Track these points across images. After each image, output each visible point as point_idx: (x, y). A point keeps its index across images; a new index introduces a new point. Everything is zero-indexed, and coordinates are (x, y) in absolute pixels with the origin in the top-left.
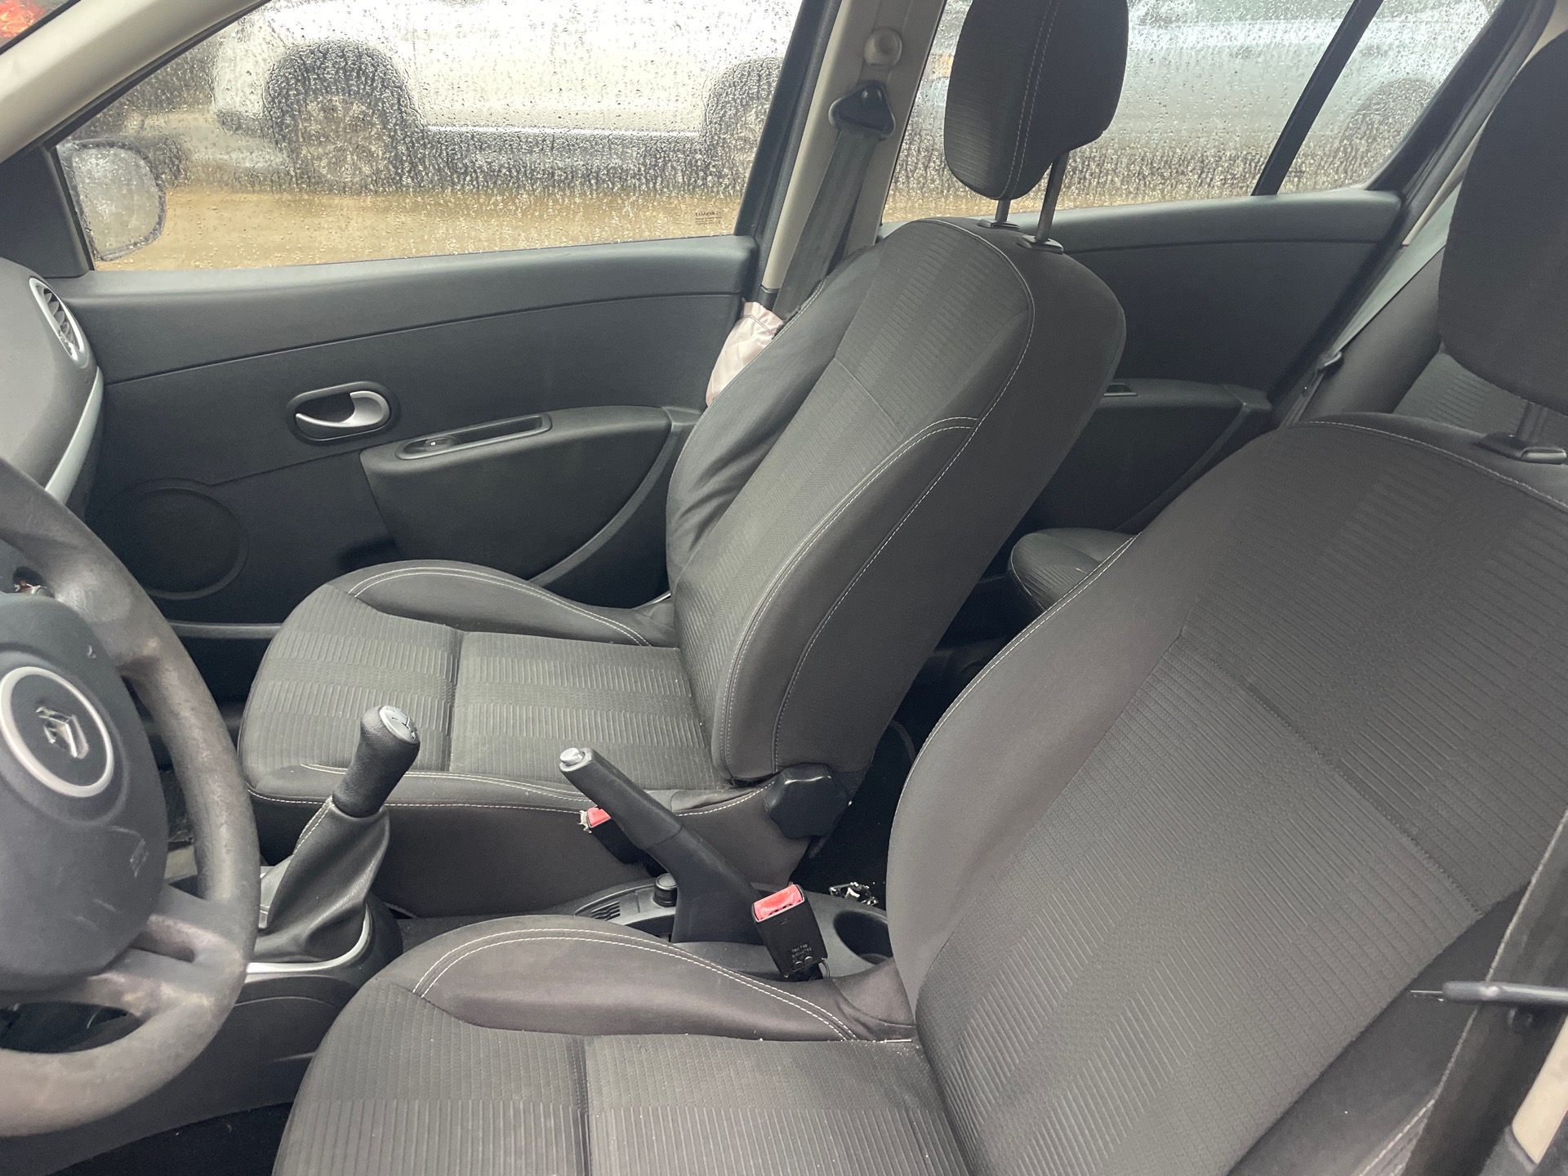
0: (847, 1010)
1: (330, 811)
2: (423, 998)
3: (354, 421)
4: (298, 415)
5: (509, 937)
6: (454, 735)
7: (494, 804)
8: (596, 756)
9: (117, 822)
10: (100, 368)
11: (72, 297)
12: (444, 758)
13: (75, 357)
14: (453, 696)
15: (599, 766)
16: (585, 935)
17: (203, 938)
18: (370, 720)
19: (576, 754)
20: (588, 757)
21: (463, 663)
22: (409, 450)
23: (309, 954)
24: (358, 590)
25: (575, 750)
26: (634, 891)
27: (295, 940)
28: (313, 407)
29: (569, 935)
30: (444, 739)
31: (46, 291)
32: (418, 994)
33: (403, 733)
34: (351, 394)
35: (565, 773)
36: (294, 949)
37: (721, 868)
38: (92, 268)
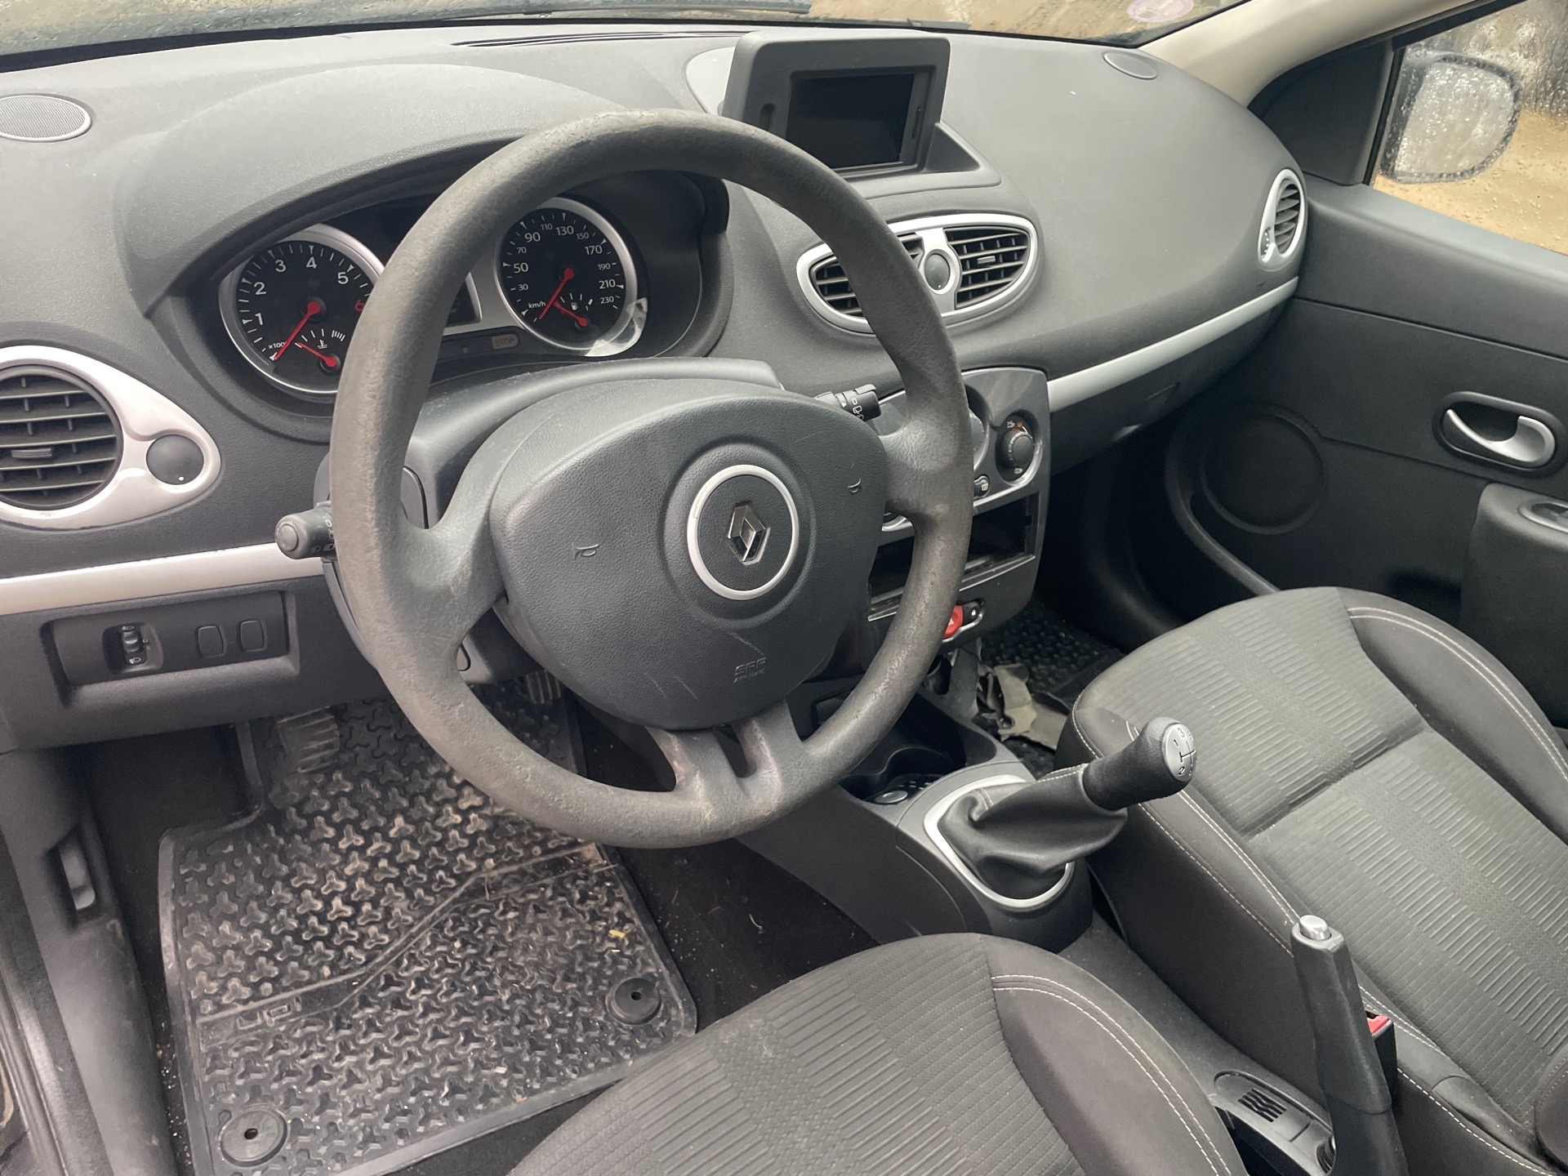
1: (1075, 778)
2: (994, 992)
3: (1506, 448)
4: (1450, 412)
5: (1105, 1022)
6: (1298, 812)
8: (1343, 953)
10: (1299, 281)
11: (1320, 201)
12: (1261, 821)
13: (1267, 258)
14: (1341, 776)
19: (1320, 930)
20: (1332, 944)
21: (1392, 754)
22: (1536, 509)
23: (979, 868)
24: (1360, 613)
25: (1323, 925)
26: (1312, 1117)
28: (1470, 413)
30: (1281, 807)
31: (1293, 187)
32: (994, 984)
33: (1173, 763)
34: (1521, 417)
38: (1367, 180)
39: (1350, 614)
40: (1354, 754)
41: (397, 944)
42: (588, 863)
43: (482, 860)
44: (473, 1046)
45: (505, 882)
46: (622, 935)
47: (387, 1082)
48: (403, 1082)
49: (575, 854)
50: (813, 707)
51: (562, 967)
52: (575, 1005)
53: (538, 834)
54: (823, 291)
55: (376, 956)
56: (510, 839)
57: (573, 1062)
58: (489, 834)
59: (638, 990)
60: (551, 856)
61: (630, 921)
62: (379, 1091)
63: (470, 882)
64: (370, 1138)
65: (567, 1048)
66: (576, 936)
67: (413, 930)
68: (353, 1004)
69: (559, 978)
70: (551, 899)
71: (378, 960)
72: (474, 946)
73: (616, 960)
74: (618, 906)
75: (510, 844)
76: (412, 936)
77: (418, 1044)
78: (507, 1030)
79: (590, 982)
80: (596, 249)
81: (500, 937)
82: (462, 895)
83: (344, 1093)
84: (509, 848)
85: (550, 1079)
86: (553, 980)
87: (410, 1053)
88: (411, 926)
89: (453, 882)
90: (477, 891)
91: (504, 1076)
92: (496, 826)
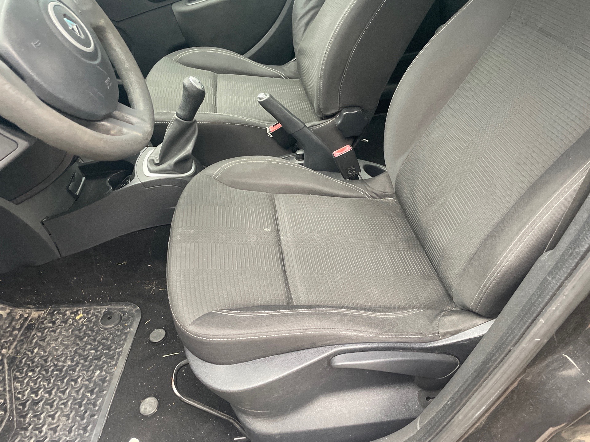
0: (369, 189)
1: (176, 120)
2: (216, 179)
6: (218, 106)
7: (234, 123)
9: (98, 64)
14: (216, 94)
15: (272, 99)
16: (271, 161)
18: (186, 81)
19: (264, 95)
20: (268, 96)
22: (190, 2)
23: (174, 171)
24: (177, 58)
25: (263, 94)
26: (288, 157)
27: (169, 166)
29: (265, 161)
30: (214, 107)
32: (214, 178)
33: (199, 87)
35: (260, 102)
36: (169, 169)
37: (320, 142)
41: (8, 397)
42: (39, 316)
44: (79, 380)
45: (18, 349)
46: (81, 315)
47: (68, 416)
48: (72, 409)
49: (31, 319)
51: (75, 340)
52: (94, 340)
53: (9, 329)
55: (6, 407)
57: (116, 348)
59: (108, 317)
60: (23, 329)
61: (78, 311)
62: (68, 419)
63: (5, 361)
64: (85, 429)
65: (109, 348)
66: (67, 331)
67: (7, 389)
68: (20, 421)
69: (79, 342)
70: (42, 334)
71: (8, 406)
72: (37, 367)
73: (89, 321)
74: (68, 313)
76: (10, 391)
77: (61, 399)
78: (83, 366)
79: (90, 332)
81: (41, 357)
82: (9, 366)
83: (57, 434)
84: (4, 342)
85: (115, 357)
86: (78, 344)
87: (62, 404)
88: (5, 389)
90: (12, 360)
91: (101, 372)
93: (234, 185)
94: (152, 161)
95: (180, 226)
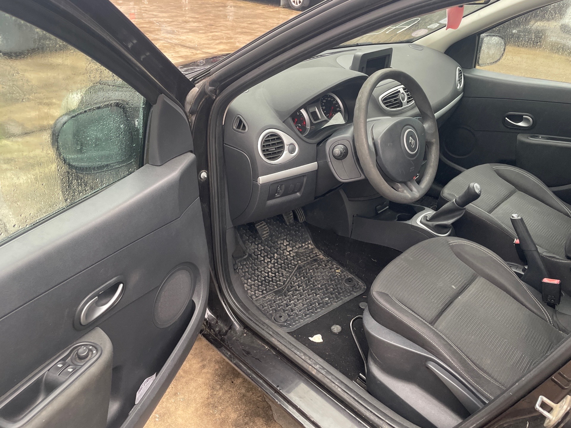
0: (555, 318)
1: (453, 202)
2: (449, 245)
3: (521, 124)
4: (506, 118)
8: (522, 220)
9: (412, 160)
10: (464, 93)
11: (467, 73)
13: (458, 88)
14: (503, 202)
15: (520, 221)
17: (414, 189)
18: (472, 185)
20: (519, 218)
21: (512, 197)
22: (531, 137)
24: (495, 168)
25: (517, 215)
26: (518, 266)
27: (432, 224)
28: (511, 117)
29: (490, 254)
30: (493, 208)
31: (460, 71)
33: (477, 191)
34: (524, 116)
35: (511, 219)
36: (431, 226)
38: (475, 67)
39: (494, 168)
40: (504, 197)
41: (288, 280)
42: (322, 259)
43: (297, 261)
44: (318, 296)
45: (305, 265)
46: (339, 271)
47: (303, 305)
48: (307, 304)
49: (319, 257)
50: (376, 208)
51: (329, 279)
52: (336, 285)
53: (307, 255)
54: (385, 104)
55: (285, 283)
56: (302, 256)
57: (342, 296)
58: (296, 256)
59: (349, 280)
60: (313, 259)
61: (339, 268)
62: (303, 306)
63: (297, 266)
64: (306, 315)
65: (339, 293)
66: (329, 273)
67: (290, 277)
68: (286, 292)
69: (329, 281)
70: (318, 266)
71: (286, 283)
72: (307, 278)
73: (341, 276)
74: (335, 266)
75: (302, 257)
76: (291, 278)
77: (306, 296)
78: (324, 292)
79: (337, 281)
80: (334, 102)
81: (311, 275)
82: (297, 269)
83: (295, 308)
85: (339, 299)
86: (328, 282)
87: (305, 299)
88: (289, 276)
89: (294, 267)
90: (300, 268)
91: (328, 300)
92: (297, 254)
93: (459, 255)
94: (425, 217)
95: (409, 253)
